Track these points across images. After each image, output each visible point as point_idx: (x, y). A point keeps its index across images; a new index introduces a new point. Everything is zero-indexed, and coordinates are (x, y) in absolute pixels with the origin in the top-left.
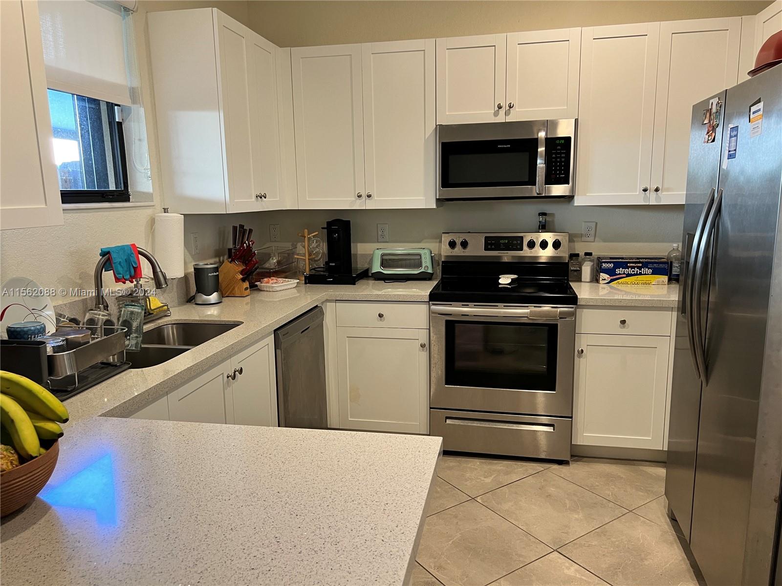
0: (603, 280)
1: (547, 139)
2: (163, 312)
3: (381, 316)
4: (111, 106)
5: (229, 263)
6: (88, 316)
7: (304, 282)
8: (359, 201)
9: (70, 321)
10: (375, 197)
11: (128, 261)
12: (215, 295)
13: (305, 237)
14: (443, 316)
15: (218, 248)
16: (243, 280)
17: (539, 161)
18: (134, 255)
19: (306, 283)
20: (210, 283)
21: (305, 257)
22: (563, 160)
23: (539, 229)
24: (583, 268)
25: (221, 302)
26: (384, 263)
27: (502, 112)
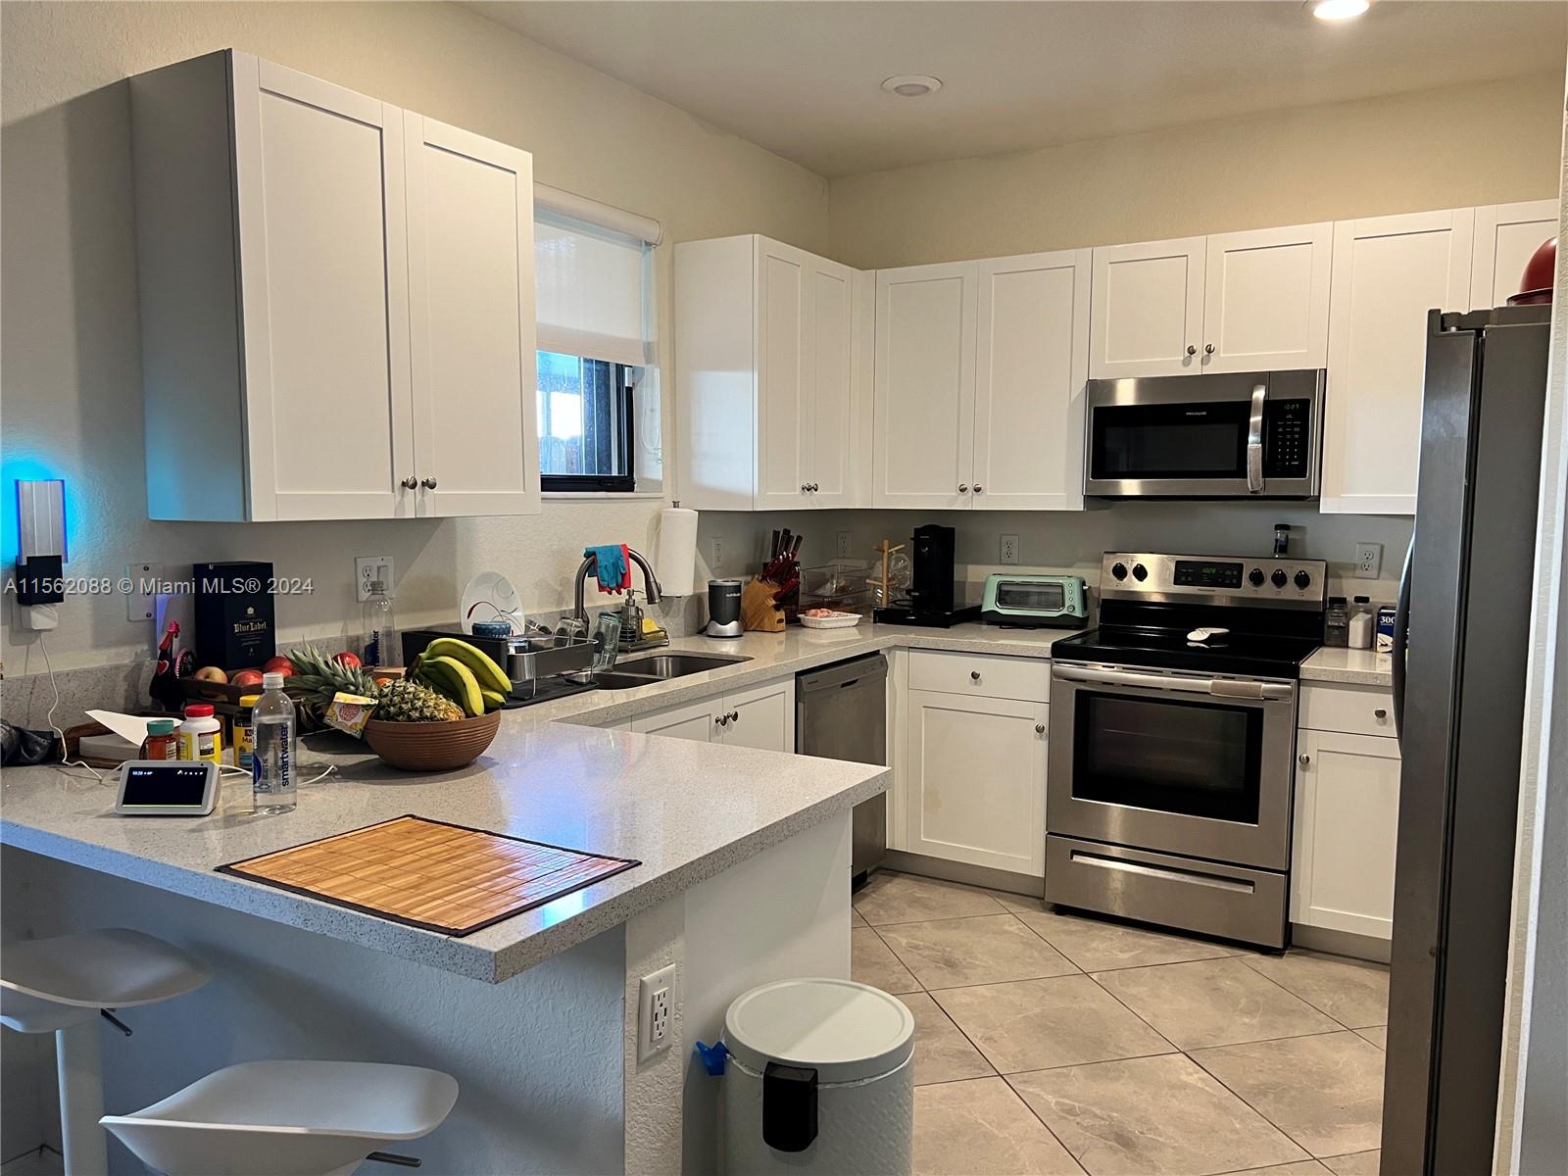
0: (1382, 645)
1: (1267, 403)
2: (659, 639)
3: (975, 676)
4: (620, 368)
5: (758, 583)
6: (559, 626)
7: (872, 620)
8: (962, 497)
9: (540, 630)
10: (988, 492)
11: (615, 565)
12: (734, 624)
13: (884, 551)
14: (1071, 683)
15: (752, 562)
16: (777, 608)
17: (1251, 438)
18: (624, 559)
19: (875, 622)
20: (728, 608)
21: (882, 582)
22: (1297, 436)
23: (1275, 551)
24: (1352, 623)
25: (740, 636)
26: (1003, 597)
27: (1196, 359)
